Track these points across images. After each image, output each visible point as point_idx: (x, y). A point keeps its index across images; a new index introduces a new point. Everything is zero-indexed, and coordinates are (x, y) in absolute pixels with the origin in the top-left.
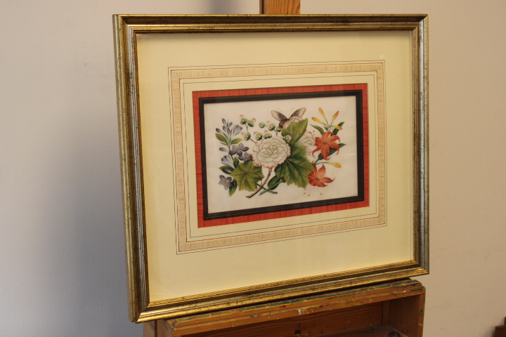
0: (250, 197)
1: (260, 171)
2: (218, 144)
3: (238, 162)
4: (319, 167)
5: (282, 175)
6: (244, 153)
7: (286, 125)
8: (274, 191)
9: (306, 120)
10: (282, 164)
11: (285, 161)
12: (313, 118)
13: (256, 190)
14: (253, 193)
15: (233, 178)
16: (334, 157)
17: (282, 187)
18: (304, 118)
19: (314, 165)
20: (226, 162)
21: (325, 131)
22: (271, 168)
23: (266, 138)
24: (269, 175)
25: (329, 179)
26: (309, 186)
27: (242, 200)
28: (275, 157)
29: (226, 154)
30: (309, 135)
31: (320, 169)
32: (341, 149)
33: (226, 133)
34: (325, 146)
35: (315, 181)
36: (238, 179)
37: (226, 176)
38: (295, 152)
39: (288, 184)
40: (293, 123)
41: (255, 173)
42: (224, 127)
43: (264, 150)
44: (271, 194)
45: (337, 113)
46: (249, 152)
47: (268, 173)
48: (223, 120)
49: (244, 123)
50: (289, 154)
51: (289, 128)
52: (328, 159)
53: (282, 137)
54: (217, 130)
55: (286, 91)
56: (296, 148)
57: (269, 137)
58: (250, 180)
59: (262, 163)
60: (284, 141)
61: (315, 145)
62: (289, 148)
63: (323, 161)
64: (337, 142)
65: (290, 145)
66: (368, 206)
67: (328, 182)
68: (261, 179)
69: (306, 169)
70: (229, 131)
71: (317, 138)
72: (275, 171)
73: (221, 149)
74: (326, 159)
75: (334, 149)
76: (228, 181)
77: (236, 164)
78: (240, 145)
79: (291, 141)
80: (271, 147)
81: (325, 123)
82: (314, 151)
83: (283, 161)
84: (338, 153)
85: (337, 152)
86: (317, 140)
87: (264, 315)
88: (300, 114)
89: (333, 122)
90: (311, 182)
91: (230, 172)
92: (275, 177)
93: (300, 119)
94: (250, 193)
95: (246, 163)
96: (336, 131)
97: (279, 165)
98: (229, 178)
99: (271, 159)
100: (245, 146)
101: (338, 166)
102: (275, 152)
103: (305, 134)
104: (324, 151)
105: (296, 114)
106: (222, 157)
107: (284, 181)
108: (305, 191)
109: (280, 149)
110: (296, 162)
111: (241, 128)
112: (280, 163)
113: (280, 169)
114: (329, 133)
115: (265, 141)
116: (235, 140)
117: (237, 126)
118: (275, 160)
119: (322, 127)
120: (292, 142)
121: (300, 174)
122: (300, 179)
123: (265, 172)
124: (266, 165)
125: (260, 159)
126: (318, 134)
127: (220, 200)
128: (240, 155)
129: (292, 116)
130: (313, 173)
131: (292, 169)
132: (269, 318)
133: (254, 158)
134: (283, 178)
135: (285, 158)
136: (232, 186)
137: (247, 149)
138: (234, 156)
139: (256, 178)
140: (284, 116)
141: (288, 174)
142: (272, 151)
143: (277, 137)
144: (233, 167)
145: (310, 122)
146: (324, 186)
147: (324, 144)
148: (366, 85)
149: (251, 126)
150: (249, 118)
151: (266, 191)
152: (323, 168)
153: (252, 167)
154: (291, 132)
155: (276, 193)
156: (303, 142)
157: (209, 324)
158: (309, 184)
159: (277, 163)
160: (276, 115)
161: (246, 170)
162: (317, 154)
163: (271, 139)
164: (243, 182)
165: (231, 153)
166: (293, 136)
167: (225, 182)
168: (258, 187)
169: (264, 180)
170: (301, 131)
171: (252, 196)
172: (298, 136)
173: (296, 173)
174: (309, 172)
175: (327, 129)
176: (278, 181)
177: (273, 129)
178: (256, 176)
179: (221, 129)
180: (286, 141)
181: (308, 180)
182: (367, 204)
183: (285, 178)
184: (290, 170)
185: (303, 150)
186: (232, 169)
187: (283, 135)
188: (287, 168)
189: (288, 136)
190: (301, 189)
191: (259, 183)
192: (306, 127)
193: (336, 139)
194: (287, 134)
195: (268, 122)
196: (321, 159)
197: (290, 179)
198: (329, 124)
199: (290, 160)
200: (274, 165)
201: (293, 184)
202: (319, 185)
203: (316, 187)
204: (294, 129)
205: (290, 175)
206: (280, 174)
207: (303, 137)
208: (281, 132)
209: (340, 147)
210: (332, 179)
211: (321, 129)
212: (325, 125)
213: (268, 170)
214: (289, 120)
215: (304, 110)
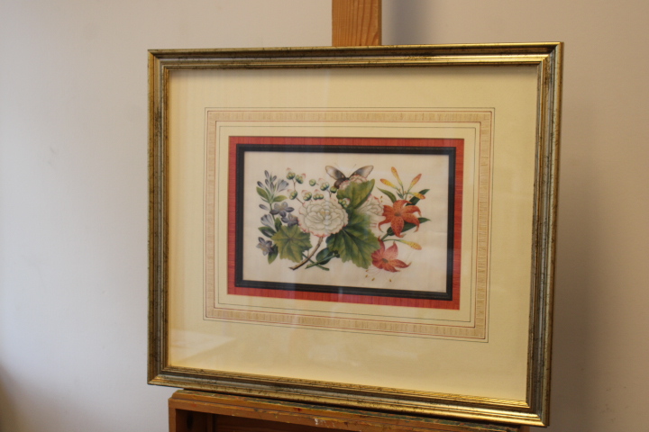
0: (294, 269)
1: (308, 239)
2: (258, 199)
3: (281, 224)
4: (388, 244)
5: (336, 248)
6: (287, 213)
7: (344, 186)
8: (325, 266)
9: (373, 181)
10: (337, 234)
11: (341, 231)
12: (381, 180)
13: (301, 262)
14: (298, 264)
15: (273, 243)
16: (410, 235)
17: (334, 263)
18: (369, 179)
19: (381, 241)
20: (266, 223)
21: (398, 198)
22: (322, 237)
23: (316, 199)
24: (319, 245)
25: (402, 263)
26: (372, 268)
27: (283, 270)
28: (327, 224)
29: (267, 212)
30: (374, 201)
31: (391, 248)
32: (422, 225)
33: (269, 188)
34: (397, 218)
35: (380, 263)
36: (279, 245)
37: (266, 239)
38: (355, 222)
39: (344, 261)
40: (353, 183)
41: (301, 241)
42: (266, 181)
43: (313, 214)
44: (321, 270)
45: (419, 177)
46: (295, 214)
47: (317, 243)
48: (266, 173)
49: (291, 178)
50: (346, 223)
51: (347, 189)
52: (402, 236)
53: (337, 200)
54: (259, 183)
55: (344, 143)
56: (357, 216)
57: (321, 198)
58: (295, 249)
59: (311, 230)
60: (340, 206)
61: (384, 215)
62: (346, 215)
63: (394, 237)
64: (416, 215)
65: (348, 211)
66: (458, 308)
67: (401, 267)
68: (308, 248)
69: (369, 245)
70: (273, 186)
71: (385, 207)
72: (328, 241)
73: (261, 206)
74: (398, 236)
75: (410, 224)
76: (267, 245)
77: (278, 226)
78: (283, 204)
79: (349, 206)
80: (323, 210)
81: (400, 187)
82: (381, 224)
83: (337, 231)
84: (417, 230)
85: (415, 228)
86: (386, 208)
87: (271, 412)
88: (366, 172)
89: (411, 187)
90: (375, 262)
91: (270, 234)
92: (327, 249)
93: (364, 180)
94: (294, 264)
95: (290, 226)
96: (414, 200)
97: (332, 234)
98: (269, 242)
99: (322, 226)
100: (290, 206)
101: (417, 247)
102: (328, 217)
103: (370, 199)
104: (396, 225)
105: (358, 173)
106: (262, 215)
107: (338, 256)
108: (366, 274)
109: (334, 215)
110: (356, 234)
111: (287, 184)
112: (334, 233)
113: (333, 240)
114: (405, 201)
115: (314, 202)
116: (279, 197)
117: (283, 181)
118: (327, 228)
119: (394, 192)
120: (351, 208)
121: (360, 250)
122: (360, 256)
123: (314, 241)
124: (316, 233)
125: (309, 224)
126: (388, 202)
127: (257, 266)
128: (283, 216)
129: (353, 175)
130: (379, 251)
131: (350, 242)
132: (276, 419)
133: (301, 222)
134: (336, 252)
135: (340, 227)
136: (272, 252)
137: (291, 210)
138: (276, 216)
139: (301, 247)
140: (342, 174)
141: (343, 247)
142: (323, 216)
143: (330, 199)
144: (274, 229)
145: (378, 184)
146: (395, 271)
147: (397, 215)
148: (461, 141)
149: (300, 182)
150: (297, 172)
151: (314, 264)
152: (394, 247)
153: (298, 232)
154: (351, 195)
155: (327, 269)
156: (365, 209)
157: (206, 404)
158: (372, 265)
159: (330, 232)
160: (331, 172)
161: (290, 235)
162: (385, 227)
163: (323, 201)
164: (285, 249)
165: (273, 213)
166: (352, 200)
167: (264, 246)
168: (304, 258)
169: (311, 251)
170: (364, 196)
171: (297, 268)
172: (358, 201)
173: (355, 247)
174: (373, 250)
175: (401, 196)
176: (330, 254)
177: (325, 189)
178: (302, 245)
179: (263, 182)
180: (342, 205)
181: (372, 260)
182: (456, 306)
183: (339, 253)
184: (346, 243)
185: (366, 219)
186: (273, 232)
187: (338, 197)
188: (343, 241)
189: (345, 199)
190: (361, 270)
191: (306, 253)
192: (371, 190)
193: (414, 211)
194: (344, 197)
195: (320, 179)
196: (391, 235)
197: (346, 254)
198: (406, 189)
199: (348, 230)
200: (326, 234)
201: (351, 262)
202: (386, 269)
203: (383, 271)
204: (354, 192)
205: (346, 249)
206: (333, 246)
207: (366, 203)
208: (336, 194)
209: (421, 222)
210: (407, 264)
211: (393, 196)
212: (399, 190)
213: (318, 239)
214: (348, 179)
215: (370, 168)
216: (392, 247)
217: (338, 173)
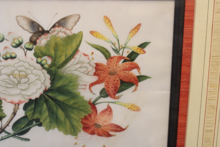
4: (100, 107)
5: (36, 116)
7: (43, 41)
8: (24, 136)
10: (36, 99)
11: (41, 96)
12: (91, 32)
16: (127, 95)
18: (75, 31)
19: (93, 105)
21: (113, 54)
22: (17, 105)
23: (6, 59)
24: (14, 114)
25: (118, 127)
26: (83, 135)
28: (24, 88)
30: (85, 59)
31: (104, 112)
32: (141, 84)
34: (112, 78)
35: (92, 129)
38: (59, 84)
39: (48, 128)
40: (55, 37)
44: (19, 141)
45: (138, 27)
47: (12, 111)
50: (49, 86)
51: (47, 45)
52: (118, 98)
53: (35, 59)
56: (61, 77)
57: (12, 58)
59: (2, 96)
60: (39, 66)
61: (95, 74)
62: (48, 76)
63: (109, 99)
64: (135, 72)
65: (49, 72)
67: (116, 131)
68: (1, 119)
69: (79, 109)
71: (97, 65)
72: (25, 108)
74: (114, 98)
75: (128, 83)
79: (51, 66)
80: (16, 72)
81: (115, 41)
82: (92, 85)
83: (37, 95)
84: (135, 90)
85: (133, 88)
86: (98, 67)
88: (70, 23)
89: (128, 40)
90: (86, 128)
92: (25, 117)
93: (69, 33)
96: (133, 56)
97: (30, 100)
99: (18, 91)
101: (135, 108)
102: (23, 80)
103: (77, 56)
104: (111, 85)
105: (61, 23)
107: (40, 125)
108: (76, 141)
109: (32, 78)
110: (61, 98)
112: (33, 98)
113: (33, 106)
114: (121, 58)
115: (5, 62)
118: (23, 93)
119: (108, 47)
120: (54, 68)
121: (67, 116)
122: (68, 123)
123: (7, 109)
124: (9, 99)
126: (101, 59)
129: (54, 26)
130: (90, 115)
131: (54, 108)
134: (37, 120)
135: (41, 91)
140: (39, 26)
141: (46, 114)
142: (17, 79)
143: (26, 58)
145: (87, 38)
146: (109, 135)
147: (111, 74)
151: (9, 136)
152: (109, 110)
154: (52, 52)
155: (27, 140)
156: (71, 68)
158: (82, 132)
159: (28, 98)
162: (98, 88)
163: (15, 60)
166: (54, 59)
169: (5, 121)
170: (70, 52)
172: (63, 59)
173: (61, 114)
174: (83, 114)
175: (116, 51)
176: (30, 123)
177: (19, 45)
180: (42, 65)
181: (82, 125)
183: (41, 121)
184: (50, 109)
185: (73, 80)
187: (36, 55)
188: (45, 106)
189: (45, 57)
190: (70, 138)
192: (79, 46)
193: (133, 68)
194: (44, 55)
195: (9, 33)
196: (104, 97)
197: (51, 122)
198: (122, 43)
199: (50, 94)
200: (23, 100)
201: (56, 130)
202: (99, 135)
203: (95, 136)
204: (56, 48)
205: (49, 116)
206: (33, 114)
207: (72, 61)
208: (33, 51)
209: (140, 81)
210: (123, 127)
211: (107, 51)
212: (114, 44)
213: (12, 106)
214: (48, 32)
215: (76, 18)
216: (106, 110)
217: (33, 24)
